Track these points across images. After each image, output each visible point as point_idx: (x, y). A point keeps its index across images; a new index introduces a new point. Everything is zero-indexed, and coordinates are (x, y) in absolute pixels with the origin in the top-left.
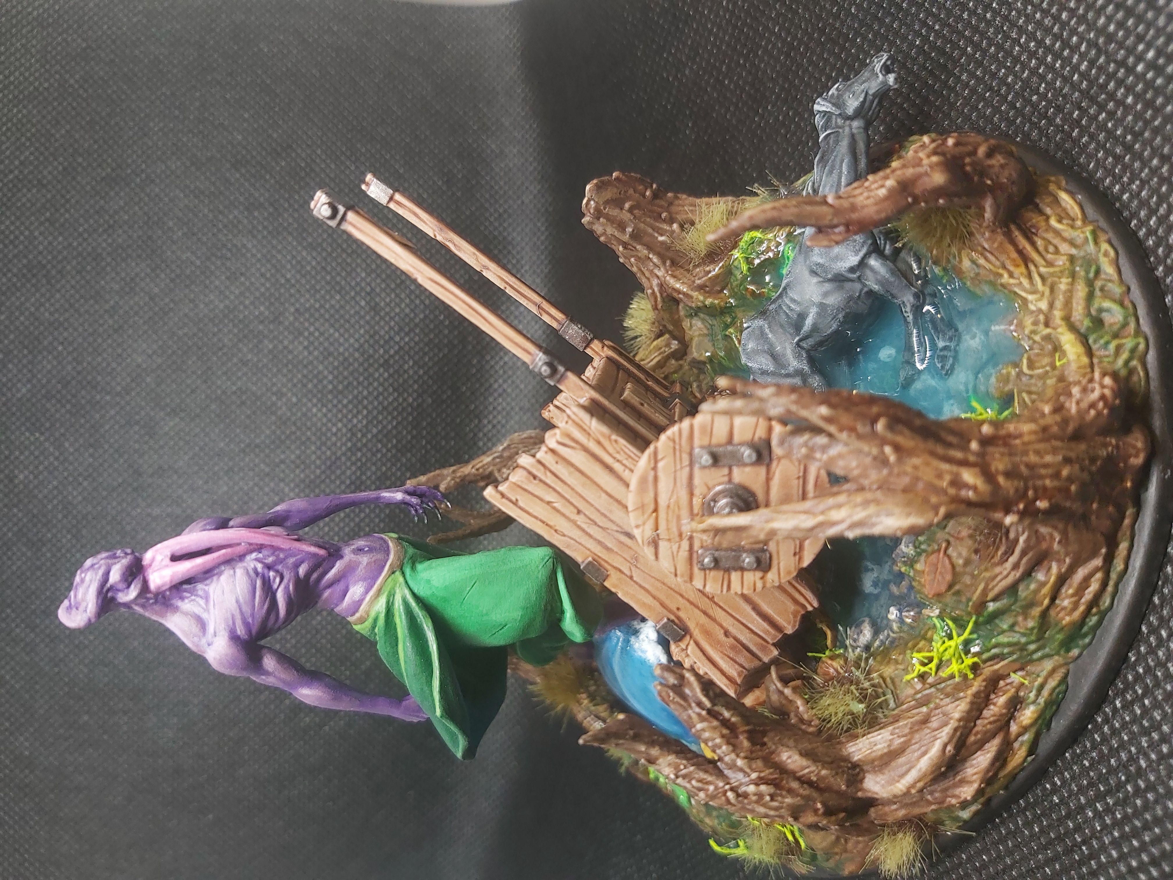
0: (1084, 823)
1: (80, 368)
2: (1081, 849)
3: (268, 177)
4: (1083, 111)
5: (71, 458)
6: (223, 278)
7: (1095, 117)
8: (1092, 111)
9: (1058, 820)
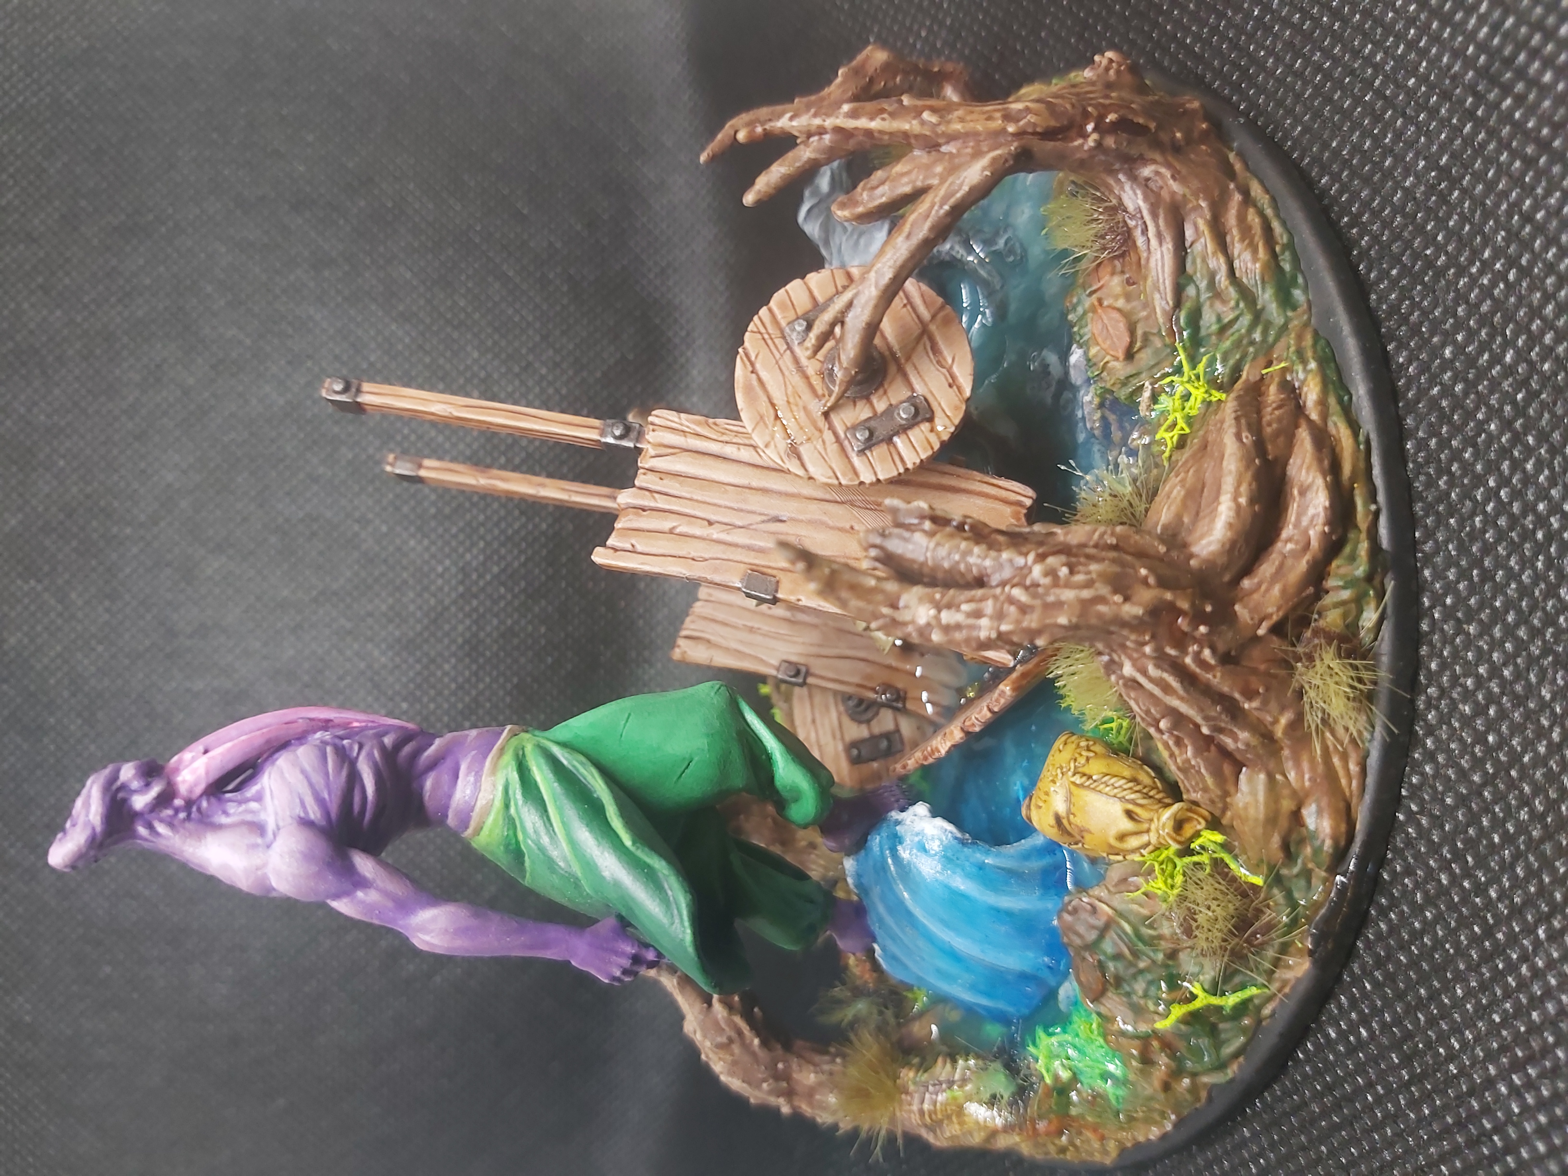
0: (1495, 1103)
1: (89, 490)
2: (1492, 1140)
3: (342, 222)
4: (1479, 98)
5: (80, 615)
6: (283, 362)
7: (1497, 105)
8: (1492, 96)
9: (1457, 1097)
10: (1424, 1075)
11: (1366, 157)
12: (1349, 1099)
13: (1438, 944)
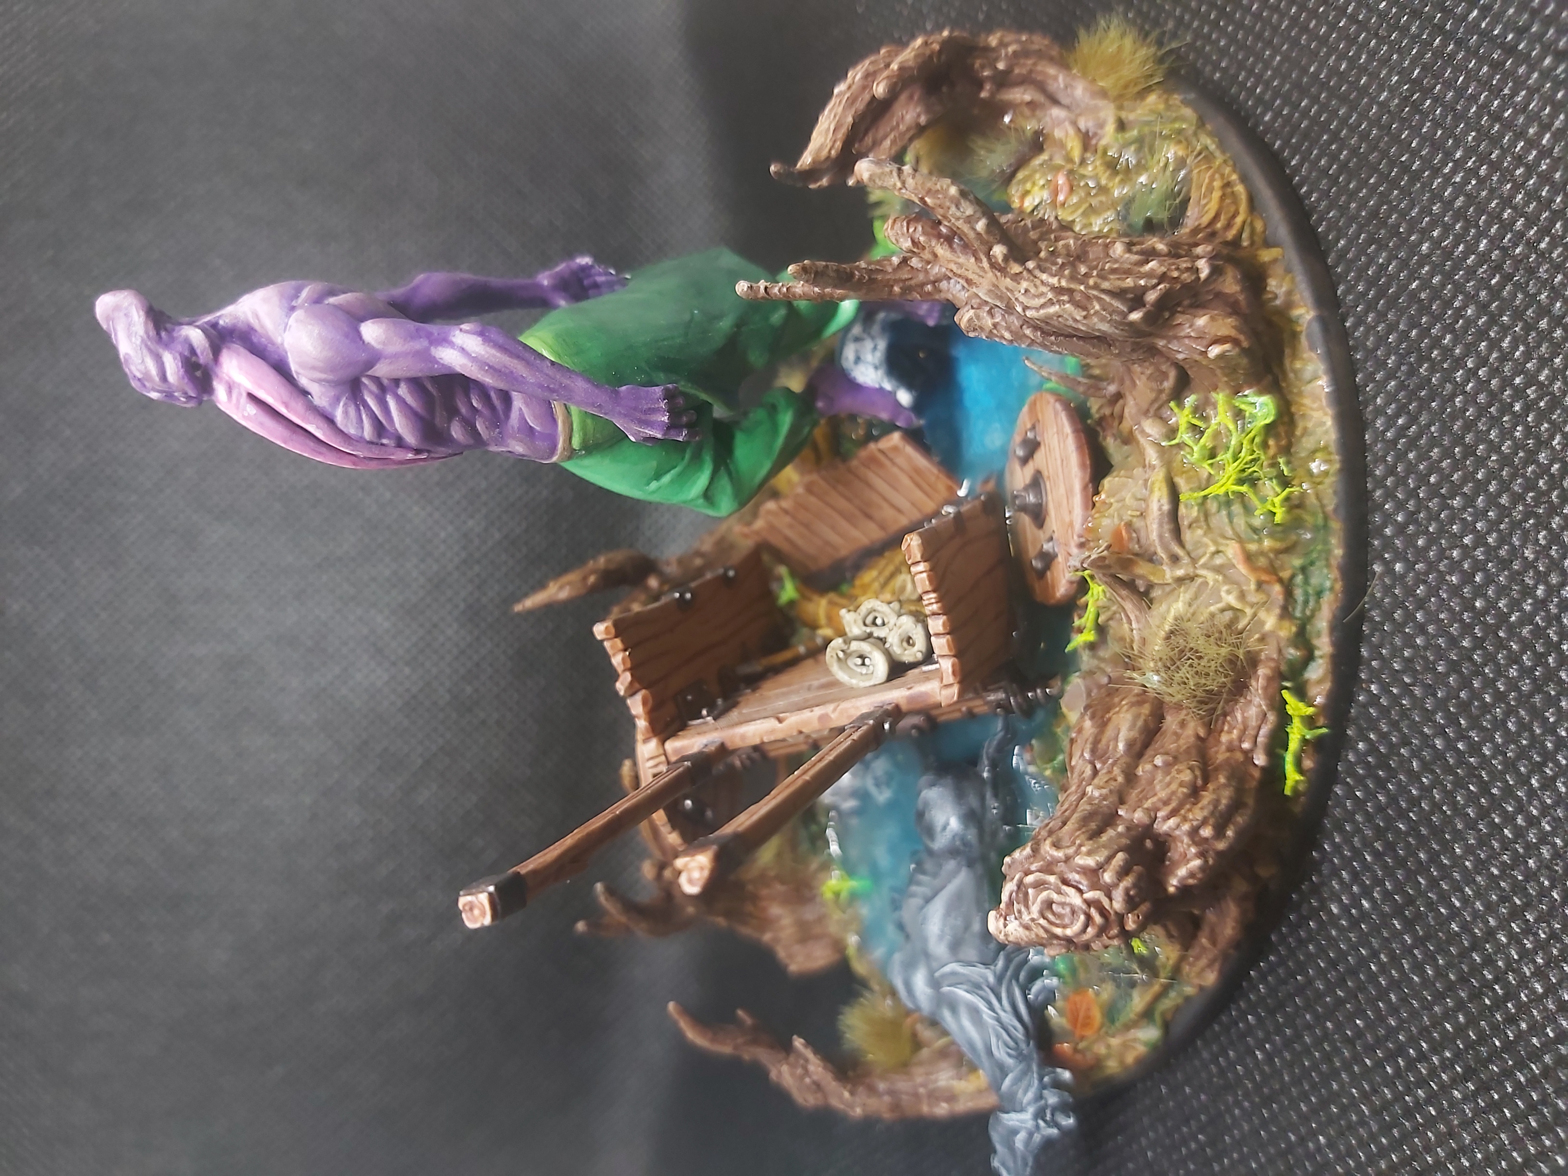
10: (1428, 937)
11: (1342, 77)
12: (1353, 972)
13: (1436, 807)
